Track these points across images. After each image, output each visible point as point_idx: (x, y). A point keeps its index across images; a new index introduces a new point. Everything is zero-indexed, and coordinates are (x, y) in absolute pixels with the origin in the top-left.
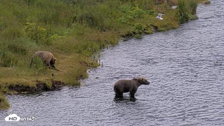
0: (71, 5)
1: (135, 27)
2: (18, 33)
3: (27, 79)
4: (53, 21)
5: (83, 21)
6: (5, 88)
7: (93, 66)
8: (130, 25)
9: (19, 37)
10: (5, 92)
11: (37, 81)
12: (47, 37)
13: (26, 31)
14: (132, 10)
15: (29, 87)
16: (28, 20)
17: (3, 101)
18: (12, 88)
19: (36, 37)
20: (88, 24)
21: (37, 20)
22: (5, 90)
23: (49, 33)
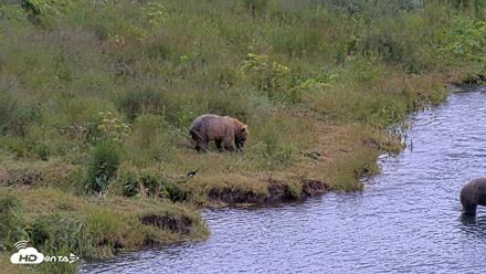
0: (345, 15)
1: (483, 65)
2: (231, 76)
3: (250, 176)
4: (304, 51)
5: (371, 51)
6: (202, 194)
7: (390, 148)
8: (473, 60)
9: (231, 84)
10: (201, 204)
12: (292, 86)
13: (247, 71)
14: (477, 27)
15: (251, 193)
16: (251, 47)
17: (197, 223)
18: (217, 195)
19: (269, 85)
20: (381, 58)
21: (271, 47)
22: (201, 200)
23: (297, 76)
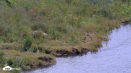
0: (93, 4)
1: (130, 17)
2: (62, 20)
3: (67, 47)
4: (82, 14)
5: (100, 14)
6: (54, 52)
7: (105, 40)
8: (127, 16)
9: (62, 23)
10: (54, 54)
11: (73, 48)
12: (78, 23)
13: (66, 19)
14: (128, 7)
15: (68, 51)
16: (67, 13)
17: (53, 59)
20: (102, 15)
21: (73, 13)
22: (54, 53)
23: (80, 20)
